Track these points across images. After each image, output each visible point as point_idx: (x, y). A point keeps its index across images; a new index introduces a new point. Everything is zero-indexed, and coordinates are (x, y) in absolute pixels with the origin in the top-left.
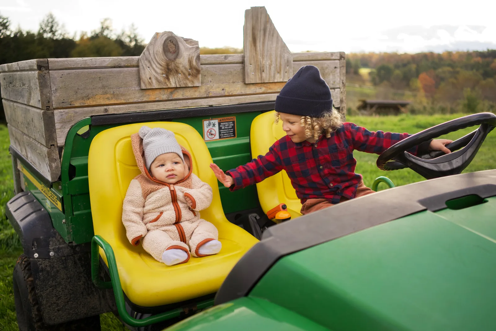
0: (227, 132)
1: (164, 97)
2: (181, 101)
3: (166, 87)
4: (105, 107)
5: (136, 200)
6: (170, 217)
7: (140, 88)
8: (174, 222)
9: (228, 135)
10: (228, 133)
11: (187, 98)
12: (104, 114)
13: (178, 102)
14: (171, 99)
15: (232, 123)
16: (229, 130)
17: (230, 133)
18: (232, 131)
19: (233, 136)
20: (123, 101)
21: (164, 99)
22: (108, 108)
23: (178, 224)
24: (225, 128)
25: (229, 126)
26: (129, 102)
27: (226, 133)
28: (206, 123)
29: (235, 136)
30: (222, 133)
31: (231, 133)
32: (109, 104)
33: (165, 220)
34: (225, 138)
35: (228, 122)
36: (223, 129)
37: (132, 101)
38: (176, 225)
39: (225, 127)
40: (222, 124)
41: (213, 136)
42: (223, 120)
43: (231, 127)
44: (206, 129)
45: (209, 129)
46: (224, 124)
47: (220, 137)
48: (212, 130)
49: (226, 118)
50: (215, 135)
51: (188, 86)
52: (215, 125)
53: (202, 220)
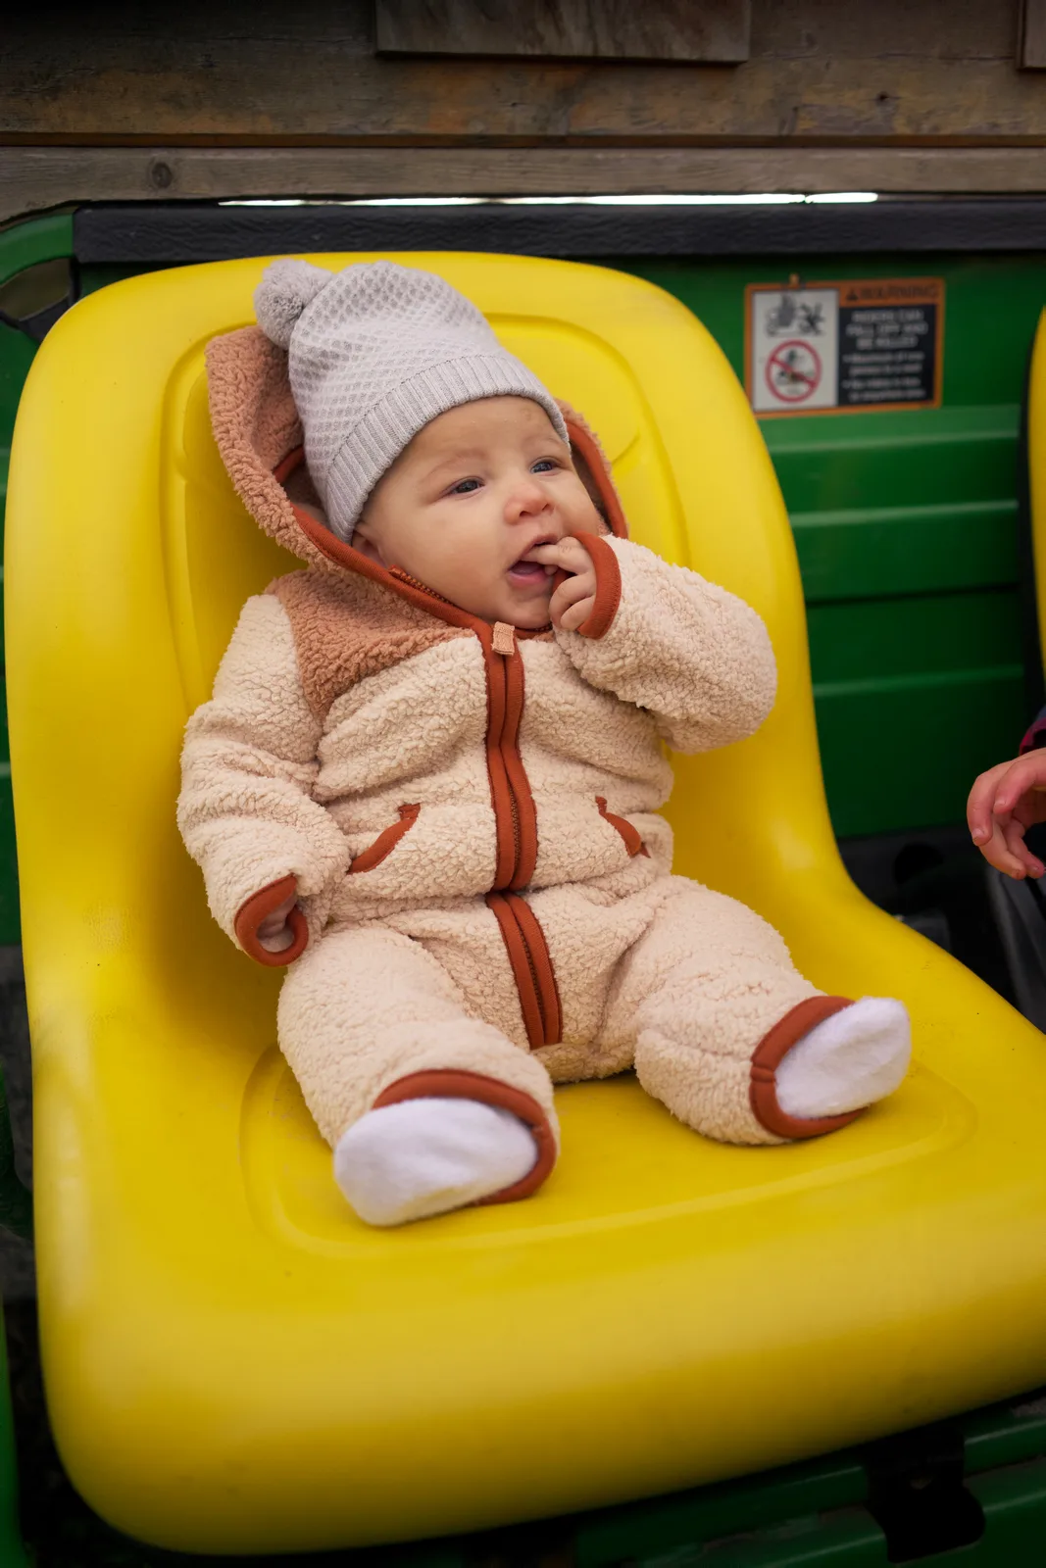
0: (888, 369)
1: (520, 119)
2: (623, 154)
3: (530, 51)
4: (160, 155)
5: (260, 717)
6: (461, 849)
7: (371, 52)
8: (488, 883)
9: (893, 388)
10: (891, 376)
11: (659, 132)
12: (152, 196)
13: (600, 155)
14: (561, 132)
15: (918, 315)
16: (900, 357)
17: (902, 376)
18: (916, 368)
19: (919, 393)
20: (266, 126)
21: (519, 132)
22: (177, 162)
23: (514, 900)
24: (881, 343)
25: (900, 333)
26: (300, 131)
27: (882, 376)
28: (764, 304)
29: (929, 396)
30: (856, 371)
31: (911, 375)
32: (178, 136)
33: (423, 867)
34: (870, 402)
35: (896, 308)
36: (865, 352)
37: (322, 129)
38: (501, 905)
39: (876, 336)
40: (858, 317)
41: (803, 388)
42: (867, 293)
43: (912, 341)
44: (763, 345)
45: (777, 341)
46: (874, 317)
47: (844, 397)
48: (800, 351)
49: (884, 284)
50: (813, 384)
51: (666, 56)
52: (821, 326)
53: (681, 881)
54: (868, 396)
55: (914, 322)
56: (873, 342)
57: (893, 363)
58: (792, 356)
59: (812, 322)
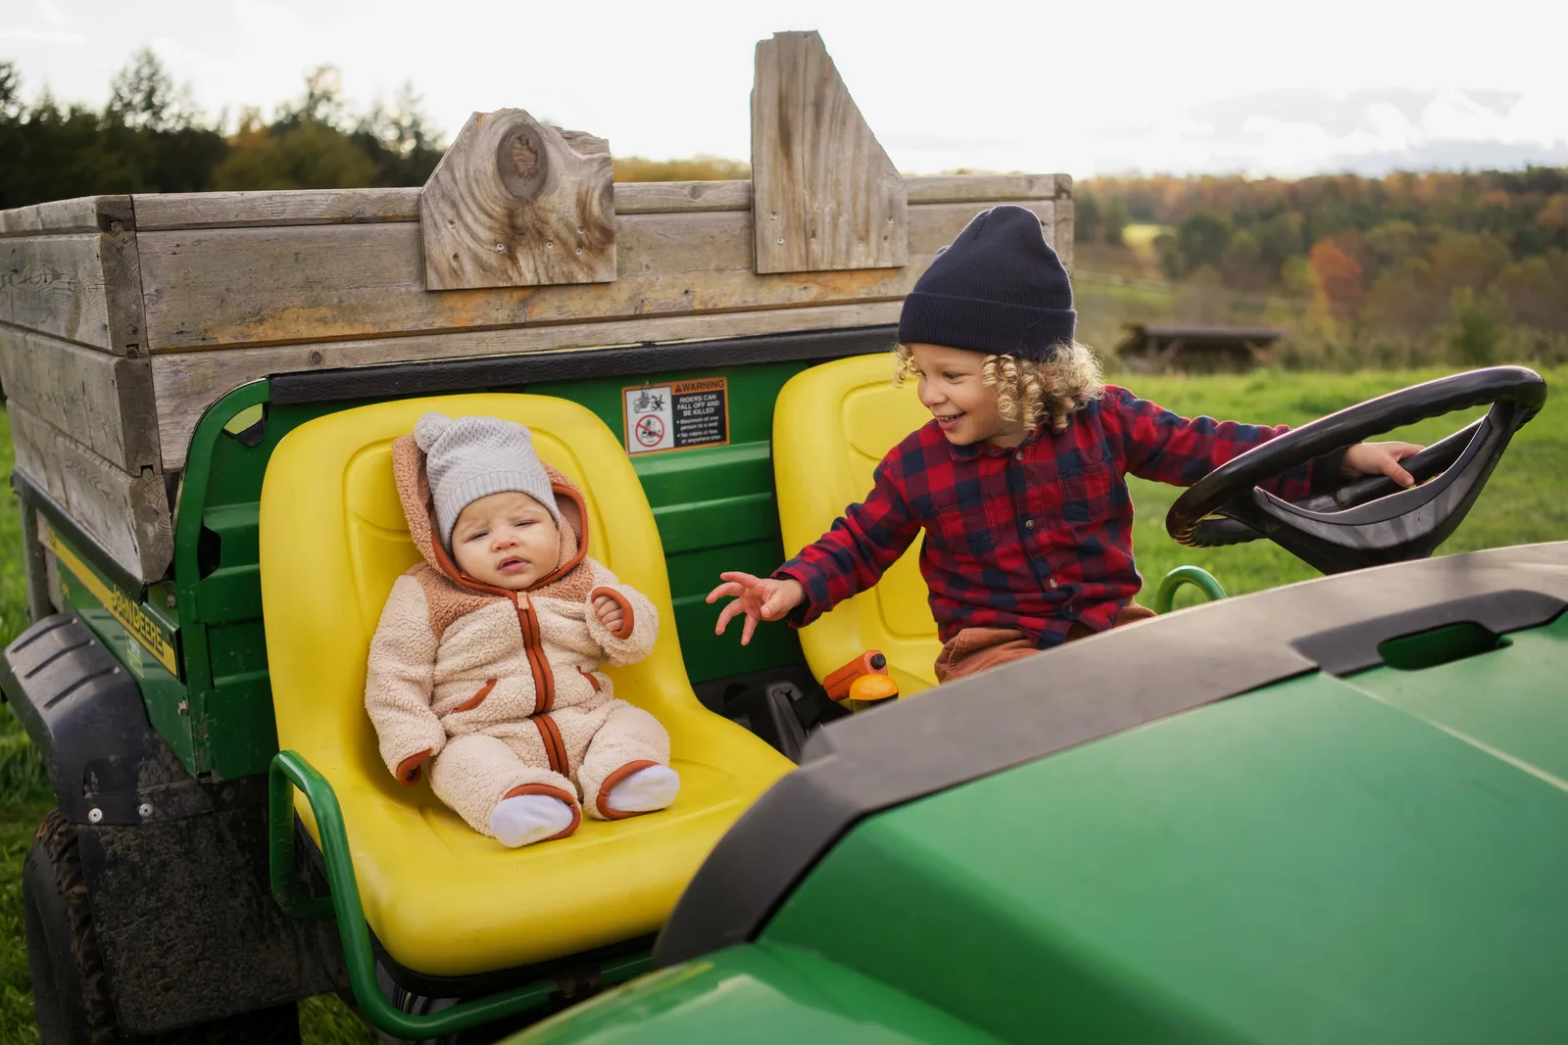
0: (700, 426)
1: (502, 316)
2: (554, 330)
3: (505, 285)
4: (314, 347)
5: (411, 639)
6: (520, 698)
7: (423, 289)
8: (532, 712)
9: (703, 436)
10: (702, 429)
11: (572, 317)
12: (311, 369)
13: (542, 331)
14: (523, 321)
15: (714, 397)
16: (706, 419)
17: (708, 428)
18: (715, 424)
19: (718, 437)
21: (500, 323)
22: (323, 351)
23: (544, 716)
24: (695, 412)
25: (705, 407)
27: (698, 430)
28: (632, 397)
29: (723, 439)
30: (683, 428)
31: (713, 428)
32: (324, 337)
33: (502, 706)
34: (691, 444)
35: (702, 394)
36: (688, 418)
38: (538, 719)
39: (693, 409)
40: (682, 400)
41: (656, 439)
42: (686, 387)
43: (712, 411)
44: (633, 418)
45: (640, 416)
46: (691, 399)
47: (678, 443)
48: (653, 420)
49: (695, 382)
50: (661, 437)
51: (575, 282)
52: (662, 405)
53: (618, 702)
54: (690, 441)
55: (714, 400)
56: (692, 412)
57: (703, 423)
58: (649, 423)
59: (658, 404)
